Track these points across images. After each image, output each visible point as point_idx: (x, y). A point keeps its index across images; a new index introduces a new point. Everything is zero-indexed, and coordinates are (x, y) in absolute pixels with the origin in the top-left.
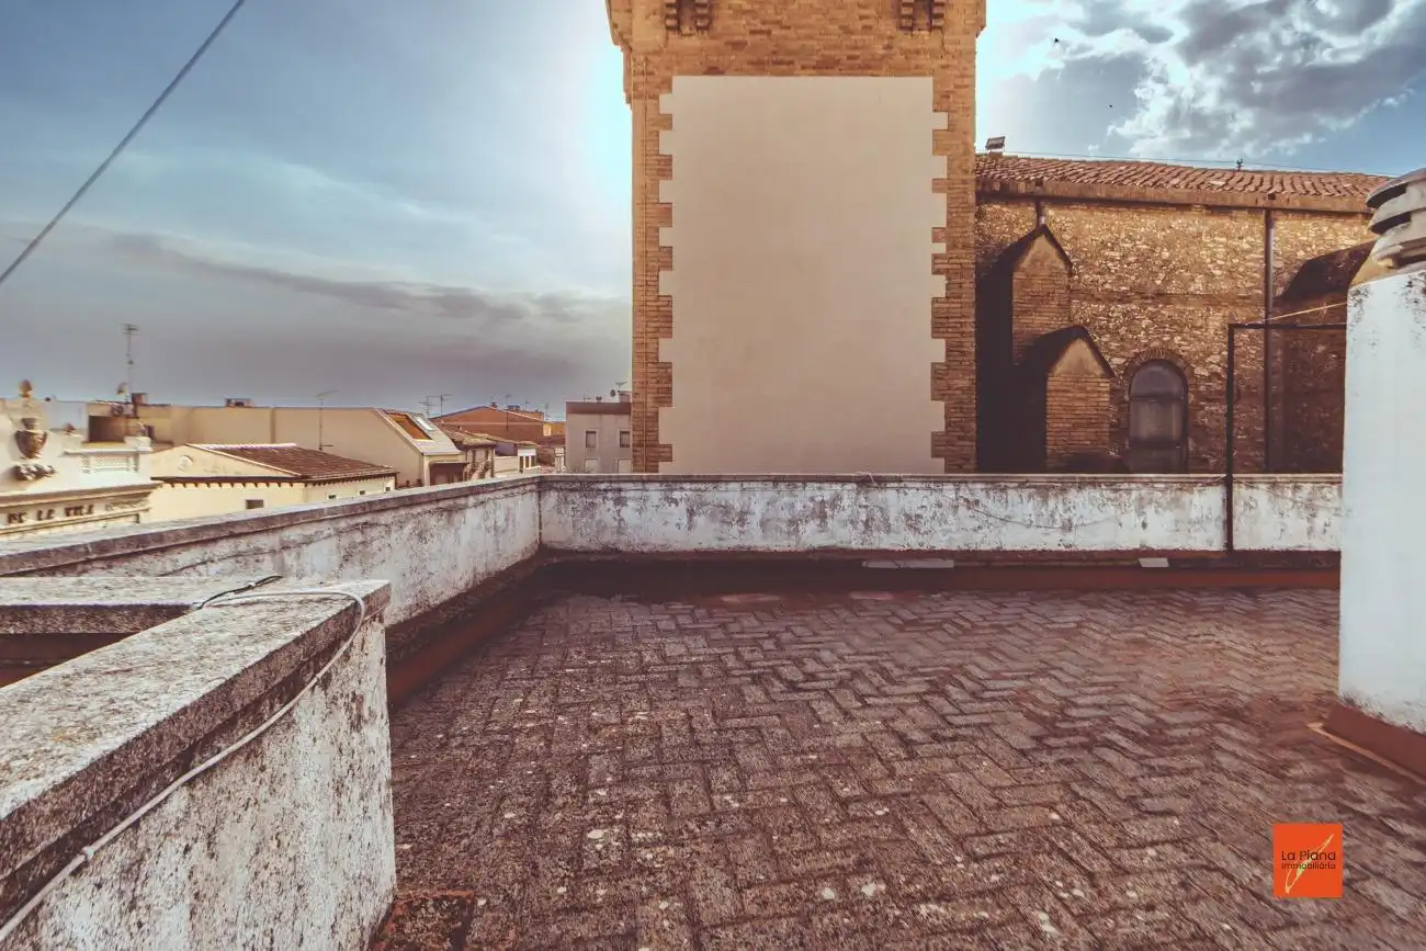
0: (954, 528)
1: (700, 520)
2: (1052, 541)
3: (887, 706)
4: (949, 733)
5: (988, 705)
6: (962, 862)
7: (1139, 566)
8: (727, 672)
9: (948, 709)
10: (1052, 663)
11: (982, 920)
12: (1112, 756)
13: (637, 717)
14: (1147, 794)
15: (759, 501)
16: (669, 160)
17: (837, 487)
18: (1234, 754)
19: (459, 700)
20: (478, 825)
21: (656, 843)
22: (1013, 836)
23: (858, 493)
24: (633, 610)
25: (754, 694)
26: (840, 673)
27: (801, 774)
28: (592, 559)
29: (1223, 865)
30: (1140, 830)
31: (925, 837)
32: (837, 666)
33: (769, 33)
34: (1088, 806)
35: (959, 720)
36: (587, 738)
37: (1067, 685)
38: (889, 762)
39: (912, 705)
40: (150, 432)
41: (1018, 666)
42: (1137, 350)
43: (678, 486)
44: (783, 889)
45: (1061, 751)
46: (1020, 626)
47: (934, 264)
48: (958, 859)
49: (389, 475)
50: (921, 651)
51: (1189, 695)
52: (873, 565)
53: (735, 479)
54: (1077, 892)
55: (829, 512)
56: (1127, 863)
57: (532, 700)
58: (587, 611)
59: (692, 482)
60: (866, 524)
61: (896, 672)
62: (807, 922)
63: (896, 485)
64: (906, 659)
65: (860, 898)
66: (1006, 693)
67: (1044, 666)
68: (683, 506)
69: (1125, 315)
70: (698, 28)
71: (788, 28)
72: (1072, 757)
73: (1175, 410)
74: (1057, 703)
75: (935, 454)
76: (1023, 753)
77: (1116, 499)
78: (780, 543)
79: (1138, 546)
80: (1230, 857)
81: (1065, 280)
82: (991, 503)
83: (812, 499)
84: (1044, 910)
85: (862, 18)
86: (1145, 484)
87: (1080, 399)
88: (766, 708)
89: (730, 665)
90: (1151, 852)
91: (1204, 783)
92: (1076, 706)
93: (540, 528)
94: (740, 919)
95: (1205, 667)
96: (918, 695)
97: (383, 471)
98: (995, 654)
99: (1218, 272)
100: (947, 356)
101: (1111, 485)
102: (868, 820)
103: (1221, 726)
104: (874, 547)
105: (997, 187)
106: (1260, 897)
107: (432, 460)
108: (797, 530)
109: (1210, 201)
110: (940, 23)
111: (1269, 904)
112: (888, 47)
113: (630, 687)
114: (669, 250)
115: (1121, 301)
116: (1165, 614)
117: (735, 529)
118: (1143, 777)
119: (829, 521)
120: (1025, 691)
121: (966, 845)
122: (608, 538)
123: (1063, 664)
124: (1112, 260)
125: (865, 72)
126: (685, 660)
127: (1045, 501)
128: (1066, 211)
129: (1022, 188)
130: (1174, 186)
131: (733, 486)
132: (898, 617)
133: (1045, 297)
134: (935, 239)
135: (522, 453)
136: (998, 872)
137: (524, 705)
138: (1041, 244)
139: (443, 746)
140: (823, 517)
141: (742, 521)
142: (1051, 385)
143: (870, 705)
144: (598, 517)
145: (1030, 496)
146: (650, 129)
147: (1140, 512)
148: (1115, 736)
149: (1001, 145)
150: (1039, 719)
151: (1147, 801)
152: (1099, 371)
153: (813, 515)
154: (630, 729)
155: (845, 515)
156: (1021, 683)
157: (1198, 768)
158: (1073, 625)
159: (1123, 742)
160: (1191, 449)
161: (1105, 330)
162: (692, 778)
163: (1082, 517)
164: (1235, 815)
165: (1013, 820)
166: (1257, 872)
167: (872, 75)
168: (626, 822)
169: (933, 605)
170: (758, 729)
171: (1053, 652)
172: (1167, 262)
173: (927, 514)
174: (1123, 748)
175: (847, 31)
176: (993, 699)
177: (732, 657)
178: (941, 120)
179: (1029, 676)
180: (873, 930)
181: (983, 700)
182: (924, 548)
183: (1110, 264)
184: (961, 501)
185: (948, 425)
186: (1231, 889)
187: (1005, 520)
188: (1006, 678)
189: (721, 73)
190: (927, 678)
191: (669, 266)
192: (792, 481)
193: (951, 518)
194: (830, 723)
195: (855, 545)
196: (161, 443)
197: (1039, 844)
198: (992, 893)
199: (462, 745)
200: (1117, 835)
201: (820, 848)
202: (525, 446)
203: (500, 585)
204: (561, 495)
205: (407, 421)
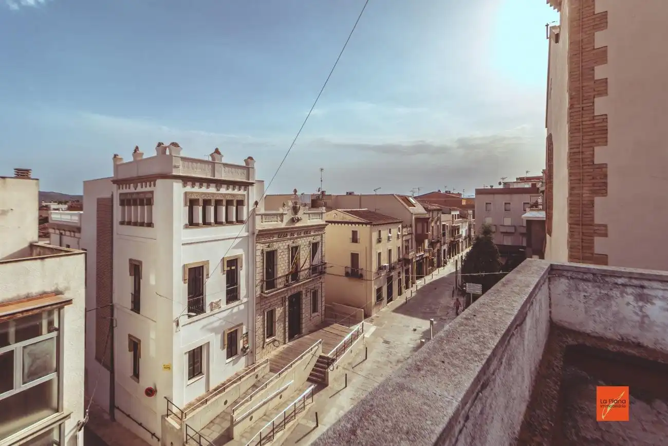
16: (604, 15)
40: (325, 205)
49: (400, 222)
93: (550, 307)
97: (398, 221)
107: (416, 216)
114: (605, 81)
122: (629, 331)
135: (453, 213)
191: (604, 93)
196: (329, 209)
202: (454, 210)
204: (571, 282)
205: (406, 199)
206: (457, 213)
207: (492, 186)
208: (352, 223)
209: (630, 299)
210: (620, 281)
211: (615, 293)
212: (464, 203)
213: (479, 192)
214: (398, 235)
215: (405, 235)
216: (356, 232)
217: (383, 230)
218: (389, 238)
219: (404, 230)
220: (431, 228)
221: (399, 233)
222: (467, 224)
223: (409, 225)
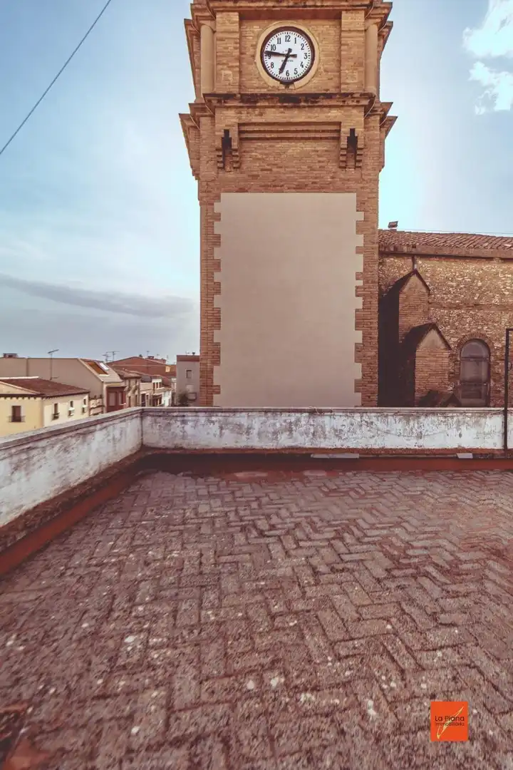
0: (359, 436)
1: (226, 432)
2: (412, 444)
3: (310, 547)
4: (340, 567)
5: (365, 547)
6: (331, 662)
7: (457, 457)
8: (228, 524)
9: (343, 550)
10: (404, 518)
11: (335, 706)
12: (426, 583)
13: (173, 555)
14: (443, 611)
15: (257, 422)
16: (219, 237)
17: (298, 415)
18: (494, 582)
19: (79, 542)
20: (66, 632)
21: (161, 646)
22: (363, 641)
23: (310, 418)
24: (188, 482)
25: (240, 538)
26: (289, 525)
27: (254, 595)
28: (169, 452)
29: (478, 663)
30: (435, 637)
31: (314, 642)
32: (288, 520)
33: (271, 170)
34: (408, 619)
35: (347, 557)
36: (143, 569)
37: (409, 533)
38: (303, 587)
39: (323, 547)
41: (386, 520)
42: (464, 334)
43: (215, 414)
44: (226, 681)
45: (400, 579)
46: (390, 492)
47: (356, 291)
48: (329, 659)
49: (86, 393)
50: (336, 510)
51: (475, 541)
52: (317, 456)
53: (244, 411)
54: (393, 684)
55: (294, 428)
56: (425, 662)
57: (119, 543)
58: (163, 483)
59: (222, 412)
60: (313, 434)
61: (319, 524)
62: (233, 708)
63: (329, 414)
64: (326, 515)
65: (268, 688)
66: (376, 539)
67: (400, 520)
68: (217, 425)
69: (458, 315)
70: (234, 168)
71: (281, 167)
72: (406, 583)
73: (484, 365)
74: (403, 545)
75: (357, 391)
76: (379, 581)
77: (445, 422)
78: (268, 444)
79: (457, 447)
80: (484, 659)
81: (426, 298)
82: (379, 424)
83: (285, 421)
84: (371, 698)
85: (319, 162)
86: (461, 413)
87: (433, 361)
88: (245, 549)
89: (231, 519)
90: (439, 654)
91: (476, 603)
92: (413, 547)
93: (142, 436)
94: (196, 705)
95: (486, 521)
96: (328, 540)
97: (83, 391)
98: (374, 512)
99: (507, 293)
100: (363, 339)
101: (443, 413)
102: (284, 629)
103: (490, 562)
104: (318, 446)
105: (392, 249)
106: (496, 688)
107: (109, 385)
108: (277, 438)
109: (504, 256)
110: (361, 164)
111: (502, 694)
112: (332, 178)
113: (173, 534)
114: (219, 284)
115: (456, 308)
116: (469, 486)
117: (244, 437)
118: (442, 598)
119: (294, 432)
120: (387, 536)
121: (336, 647)
122: (178, 442)
123: (409, 519)
124: (452, 287)
125: (321, 190)
126: (208, 515)
127: (408, 422)
128: (428, 261)
129: (405, 249)
130: (485, 247)
131: (244, 414)
132: (326, 487)
133: (415, 308)
134: (357, 279)
135: (154, 381)
136: (350, 669)
137: (113, 547)
138: (414, 279)
139: (62, 574)
140: (291, 431)
141: (248, 433)
142: (417, 354)
143: (301, 547)
144: (172, 430)
145: (400, 420)
146: (209, 220)
147: (458, 429)
148: (431, 569)
149: (396, 226)
150: (391, 557)
151: (442, 616)
152: (443, 347)
153: (286, 430)
154: (167, 563)
155: (303, 429)
156: (385, 532)
157: (474, 592)
158: (419, 493)
159: (435, 574)
160: (492, 385)
161: (446, 324)
162: (193, 598)
163: (427, 431)
164: (490, 626)
165: (366, 630)
166: (498, 670)
167: (325, 192)
168: (149, 630)
169: (346, 479)
170: (237, 563)
171: (405, 511)
172: (480, 287)
173: (346, 429)
174: (434, 577)
175: (312, 169)
176: (369, 543)
177: (233, 514)
178: (360, 216)
179: (390, 527)
180: (271, 713)
181: (363, 543)
182: (344, 447)
183: (451, 289)
184: (364, 422)
185: (364, 375)
186: (482, 682)
187: (387, 432)
188: (377, 528)
189: (247, 191)
190: (336, 528)
191: (218, 292)
192: (274, 412)
193: (358, 432)
194: (277, 560)
195: (308, 445)
197: (377, 648)
198: (344, 685)
199: (72, 574)
200: (422, 641)
201: (253, 650)
202: (156, 378)
203: (116, 470)
204: (153, 418)
205: (95, 365)
206: (159, 381)
207: (194, 353)
208: (12, 396)
209: (179, 423)
210: (175, 414)
211: (173, 421)
212: (168, 370)
213: (180, 358)
214: (83, 409)
215: (93, 408)
216: (19, 407)
217: (61, 402)
218: (70, 412)
219: (92, 402)
220: (127, 399)
221: (85, 406)
222: (170, 393)
223: (98, 395)
